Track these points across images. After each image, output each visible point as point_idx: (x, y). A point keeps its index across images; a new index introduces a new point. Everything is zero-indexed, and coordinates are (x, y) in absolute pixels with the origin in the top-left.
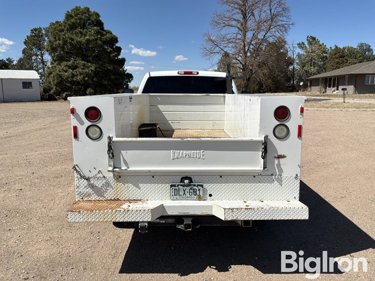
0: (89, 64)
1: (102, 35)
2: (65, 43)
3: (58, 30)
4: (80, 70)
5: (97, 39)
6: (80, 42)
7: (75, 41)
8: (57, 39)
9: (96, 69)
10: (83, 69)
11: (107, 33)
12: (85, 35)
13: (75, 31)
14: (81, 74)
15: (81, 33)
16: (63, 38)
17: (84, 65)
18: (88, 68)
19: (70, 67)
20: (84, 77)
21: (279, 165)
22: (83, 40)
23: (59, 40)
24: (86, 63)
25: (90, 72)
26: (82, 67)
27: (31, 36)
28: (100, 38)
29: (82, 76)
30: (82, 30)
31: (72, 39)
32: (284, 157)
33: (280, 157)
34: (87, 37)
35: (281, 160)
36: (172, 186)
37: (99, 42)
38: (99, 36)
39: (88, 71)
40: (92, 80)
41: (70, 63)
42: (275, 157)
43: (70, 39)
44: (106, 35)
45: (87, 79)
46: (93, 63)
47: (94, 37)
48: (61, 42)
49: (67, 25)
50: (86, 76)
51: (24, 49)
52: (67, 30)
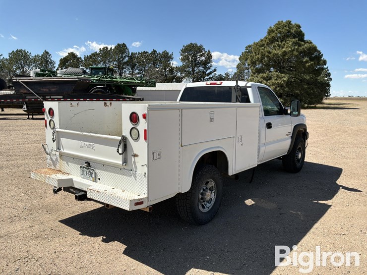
0: (283, 75)
1: (300, 45)
2: (263, 56)
3: (259, 45)
4: (273, 81)
5: (294, 50)
6: (277, 54)
7: (272, 54)
8: (257, 53)
9: (288, 79)
10: (276, 80)
11: (305, 43)
12: (283, 48)
13: (274, 44)
14: (273, 84)
15: (279, 46)
16: (262, 52)
17: (277, 76)
18: (281, 78)
19: (264, 79)
20: (276, 88)
21: (135, 162)
22: (279, 52)
23: (259, 54)
24: (280, 74)
25: (283, 82)
26: (276, 78)
27: (246, 52)
28: (297, 50)
29: (274, 87)
30: (280, 43)
31: (270, 53)
32: (137, 156)
33: (135, 156)
34: (284, 49)
35: (136, 158)
36: (81, 167)
37: (295, 53)
38: (296, 47)
39: (280, 81)
40: (283, 90)
41: (265, 75)
42: (132, 155)
43: (268, 52)
44: (303, 45)
45: (278, 89)
46: (287, 73)
47: (291, 48)
48: (260, 56)
49: (267, 40)
50: (278, 86)
51: (238, 64)
52: (268, 44)
